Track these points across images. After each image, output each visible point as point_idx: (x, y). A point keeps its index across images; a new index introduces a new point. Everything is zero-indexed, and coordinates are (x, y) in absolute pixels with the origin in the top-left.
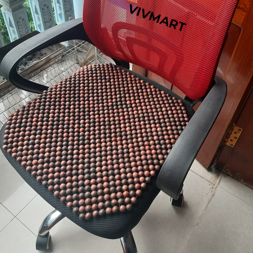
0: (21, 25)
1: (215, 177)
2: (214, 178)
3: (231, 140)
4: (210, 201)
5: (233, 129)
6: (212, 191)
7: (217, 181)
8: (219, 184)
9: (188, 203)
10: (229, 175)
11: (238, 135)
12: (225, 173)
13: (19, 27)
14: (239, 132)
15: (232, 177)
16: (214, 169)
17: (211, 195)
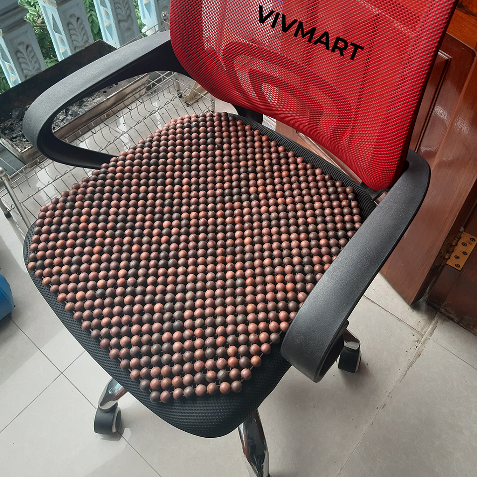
0: (74, 30)
1: (424, 321)
2: (423, 323)
3: (457, 257)
4: (411, 365)
5: (460, 238)
6: (417, 347)
7: (428, 329)
8: (431, 334)
9: (370, 367)
10: (452, 319)
11: (470, 249)
12: (445, 315)
13: (72, 32)
14: (471, 244)
15: (458, 323)
16: (424, 305)
17: (414, 355)
